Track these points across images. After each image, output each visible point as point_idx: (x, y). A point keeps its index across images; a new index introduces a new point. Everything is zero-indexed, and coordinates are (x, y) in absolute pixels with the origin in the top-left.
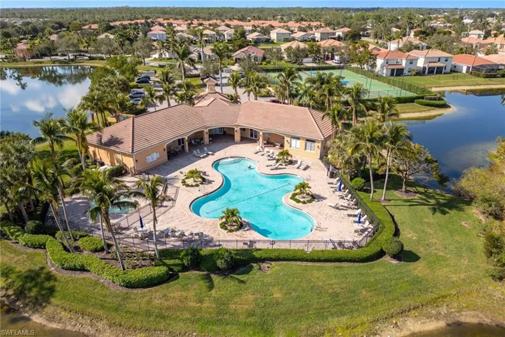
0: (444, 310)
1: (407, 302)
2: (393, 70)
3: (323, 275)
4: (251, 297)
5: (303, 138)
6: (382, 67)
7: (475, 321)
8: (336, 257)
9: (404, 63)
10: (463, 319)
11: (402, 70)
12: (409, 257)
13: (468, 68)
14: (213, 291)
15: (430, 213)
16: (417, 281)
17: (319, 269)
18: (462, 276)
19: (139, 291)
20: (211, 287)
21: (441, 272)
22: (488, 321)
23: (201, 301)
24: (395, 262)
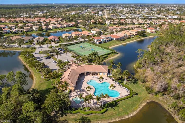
0: (145, 101)
1: (140, 102)
2: (99, 42)
3: (128, 101)
4: (121, 108)
5: (102, 73)
6: (97, 41)
7: (149, 101)
8: (127, 98)
9: (101, 40)
10: (148, 102)
11: (101, 42)
12: (137, 94)
13: (115, 39)
14: (115, 110)
15: (133, 84)
16: (140, 98)
17: (127, 100)
18: (145, 95)
19: (104, 114)
20: (114, 109)
21: (142, 95)
22: (151, 101)
23: (115, 112)
24: (135, 96)
